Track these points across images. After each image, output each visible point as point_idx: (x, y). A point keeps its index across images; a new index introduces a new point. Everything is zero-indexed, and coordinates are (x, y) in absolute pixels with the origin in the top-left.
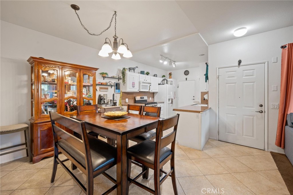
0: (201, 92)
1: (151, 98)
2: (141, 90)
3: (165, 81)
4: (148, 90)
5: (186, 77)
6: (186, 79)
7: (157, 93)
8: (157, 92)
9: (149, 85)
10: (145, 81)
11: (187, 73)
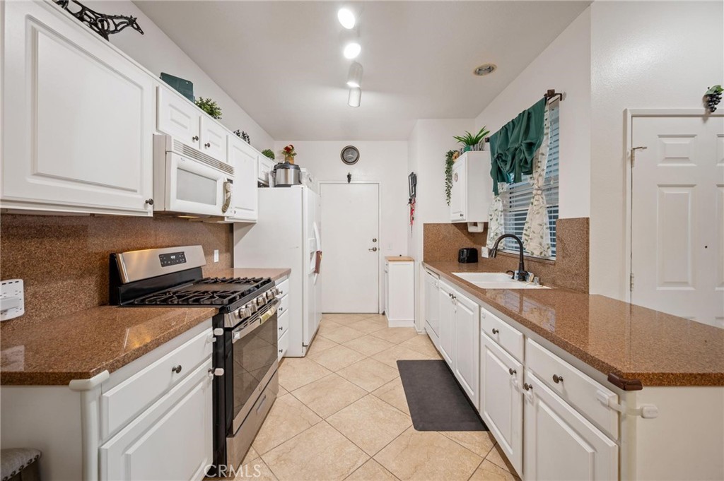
0: (425, 225)
1: (220, 253)
2: (176, 205)
3: (291, 171)
4: (216, 210)
5: (348, 169)
6: (349, 176)
7: (248, 225)
8: (254, 224)
9: (223, 176)
10: (195, 145)
11: (350, 155)
